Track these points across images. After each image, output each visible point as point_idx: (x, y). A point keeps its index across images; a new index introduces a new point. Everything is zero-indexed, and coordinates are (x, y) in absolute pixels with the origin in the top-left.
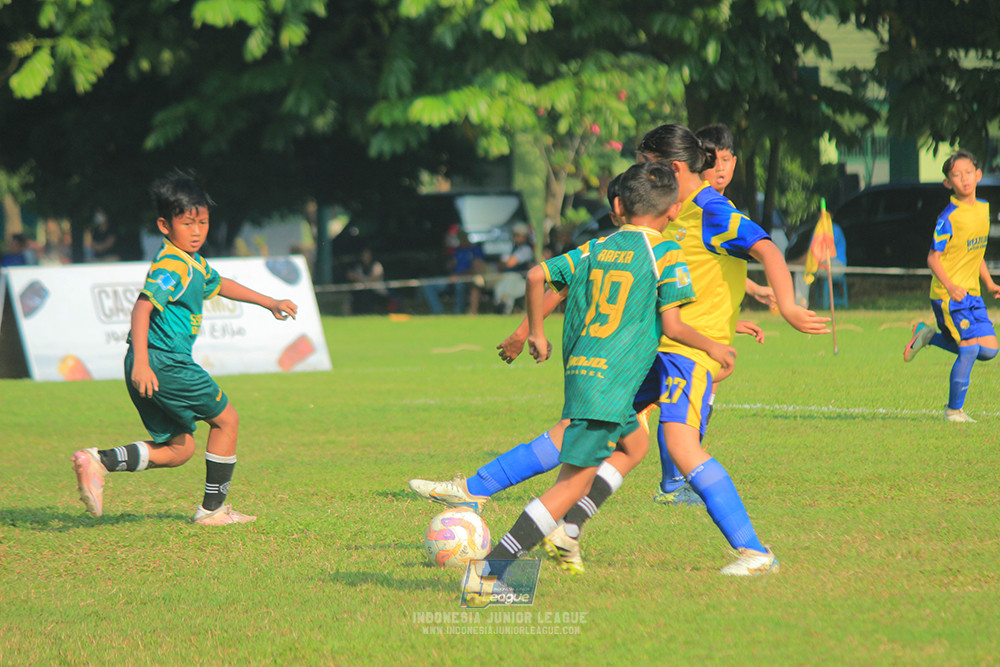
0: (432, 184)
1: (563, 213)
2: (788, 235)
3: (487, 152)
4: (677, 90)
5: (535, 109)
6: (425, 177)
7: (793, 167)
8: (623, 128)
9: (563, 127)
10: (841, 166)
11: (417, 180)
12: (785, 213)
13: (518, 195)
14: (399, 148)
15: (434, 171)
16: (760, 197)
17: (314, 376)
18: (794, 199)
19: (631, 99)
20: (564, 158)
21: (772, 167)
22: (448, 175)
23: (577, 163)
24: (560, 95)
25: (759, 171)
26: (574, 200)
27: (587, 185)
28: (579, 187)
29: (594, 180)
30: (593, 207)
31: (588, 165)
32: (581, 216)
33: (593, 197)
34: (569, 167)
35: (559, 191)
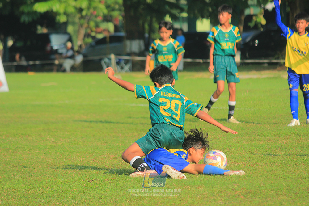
0: (42, 30)
1: (84, 39)
3: (59, 20)
5: (75, 7)
6: (39, 27)
9: (84, 13)
11: (36, 29)
13: (69, 34)
14: (30, 19)
15: (42, 26)
16: (147, 35)
19: (106, 3)
20: (84, 22)
21: (150, 26)
22: (47, 27)
23: (88, 23)
25: (146, 26)
26: (87, 35)
27: (92, 31)
28: (89, 31)
29: (94, 29)
30: (94, 38)
31: (92, 24)
32: (90, 40)
33: (93, 34)
34: (85, 25)
35: (83, 32)
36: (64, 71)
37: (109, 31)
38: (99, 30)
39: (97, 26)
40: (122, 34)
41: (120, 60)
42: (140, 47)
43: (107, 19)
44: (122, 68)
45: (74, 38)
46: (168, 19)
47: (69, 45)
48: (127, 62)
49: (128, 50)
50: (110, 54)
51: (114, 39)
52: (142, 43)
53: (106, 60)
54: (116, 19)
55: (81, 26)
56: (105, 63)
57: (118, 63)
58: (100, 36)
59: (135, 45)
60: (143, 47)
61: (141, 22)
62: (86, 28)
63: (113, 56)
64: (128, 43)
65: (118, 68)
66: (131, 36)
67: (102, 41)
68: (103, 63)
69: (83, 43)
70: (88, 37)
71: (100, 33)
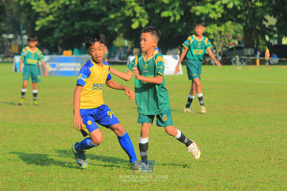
1: (222, 48)
2: (260, 52)
4: (242, 28)
5: (218, 31)
7: (261, 41)
8: (233, 34)
9: (222, 34)
10: (269, 41)
12: (259, 49)
16: (255, 46)
17: (180, 76)
18: (261, 47)
19: (234, 29)
20: (222, 39)
21: (258, 41)
23: (224, 40)
24: (222, 29)
25: (255, 42)
26: (224, 46)
27: (226, 44)
28: (225, 44)
29: (227, 43)
30: (227, 48)
31: (226, 40)
32: (225, 49)
33: (227, 46)
34: (223, 41)
35: (221, 45)
36: (212, 64)
37: (235, 44)
38: (230, 43)
39: (229, 41)
40: (243, 45)
41: (241, 59)
42: (252, 52)
43: (234, 38)
44: (242, 63)
45: (217, 48)
46: (267, 38)
47: (214, 51)
48: (245, 60)
49: (245, 54)
50: (236, 56)
51: (238, 48)
52: (253, 50)
53: (234, 59)
54: (239, 38)
55: (221, 41)
56: (233, 60)
57: (240, 61)
58: (230, 47)
59: (249, 51)
60: (253, 52)
61: (252, 39)
62: (223, 43)
63: (237, 57)
64: (245, 50)
65: (240, 63)
66: (247, 46)
67: (232, 49)
68: (232, 60)
69: (221, 50)
70: (224, 47)
71: (231, 45)
